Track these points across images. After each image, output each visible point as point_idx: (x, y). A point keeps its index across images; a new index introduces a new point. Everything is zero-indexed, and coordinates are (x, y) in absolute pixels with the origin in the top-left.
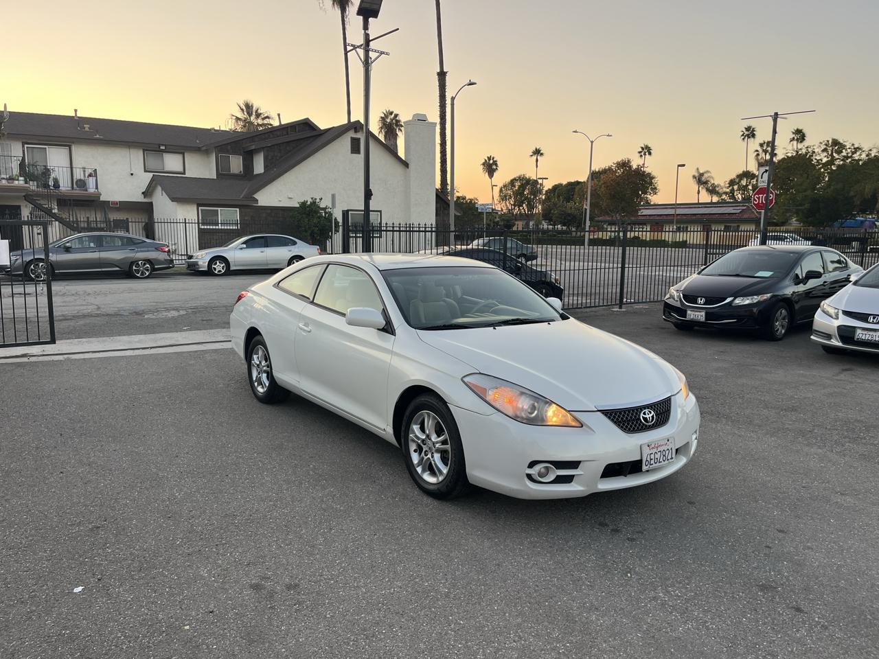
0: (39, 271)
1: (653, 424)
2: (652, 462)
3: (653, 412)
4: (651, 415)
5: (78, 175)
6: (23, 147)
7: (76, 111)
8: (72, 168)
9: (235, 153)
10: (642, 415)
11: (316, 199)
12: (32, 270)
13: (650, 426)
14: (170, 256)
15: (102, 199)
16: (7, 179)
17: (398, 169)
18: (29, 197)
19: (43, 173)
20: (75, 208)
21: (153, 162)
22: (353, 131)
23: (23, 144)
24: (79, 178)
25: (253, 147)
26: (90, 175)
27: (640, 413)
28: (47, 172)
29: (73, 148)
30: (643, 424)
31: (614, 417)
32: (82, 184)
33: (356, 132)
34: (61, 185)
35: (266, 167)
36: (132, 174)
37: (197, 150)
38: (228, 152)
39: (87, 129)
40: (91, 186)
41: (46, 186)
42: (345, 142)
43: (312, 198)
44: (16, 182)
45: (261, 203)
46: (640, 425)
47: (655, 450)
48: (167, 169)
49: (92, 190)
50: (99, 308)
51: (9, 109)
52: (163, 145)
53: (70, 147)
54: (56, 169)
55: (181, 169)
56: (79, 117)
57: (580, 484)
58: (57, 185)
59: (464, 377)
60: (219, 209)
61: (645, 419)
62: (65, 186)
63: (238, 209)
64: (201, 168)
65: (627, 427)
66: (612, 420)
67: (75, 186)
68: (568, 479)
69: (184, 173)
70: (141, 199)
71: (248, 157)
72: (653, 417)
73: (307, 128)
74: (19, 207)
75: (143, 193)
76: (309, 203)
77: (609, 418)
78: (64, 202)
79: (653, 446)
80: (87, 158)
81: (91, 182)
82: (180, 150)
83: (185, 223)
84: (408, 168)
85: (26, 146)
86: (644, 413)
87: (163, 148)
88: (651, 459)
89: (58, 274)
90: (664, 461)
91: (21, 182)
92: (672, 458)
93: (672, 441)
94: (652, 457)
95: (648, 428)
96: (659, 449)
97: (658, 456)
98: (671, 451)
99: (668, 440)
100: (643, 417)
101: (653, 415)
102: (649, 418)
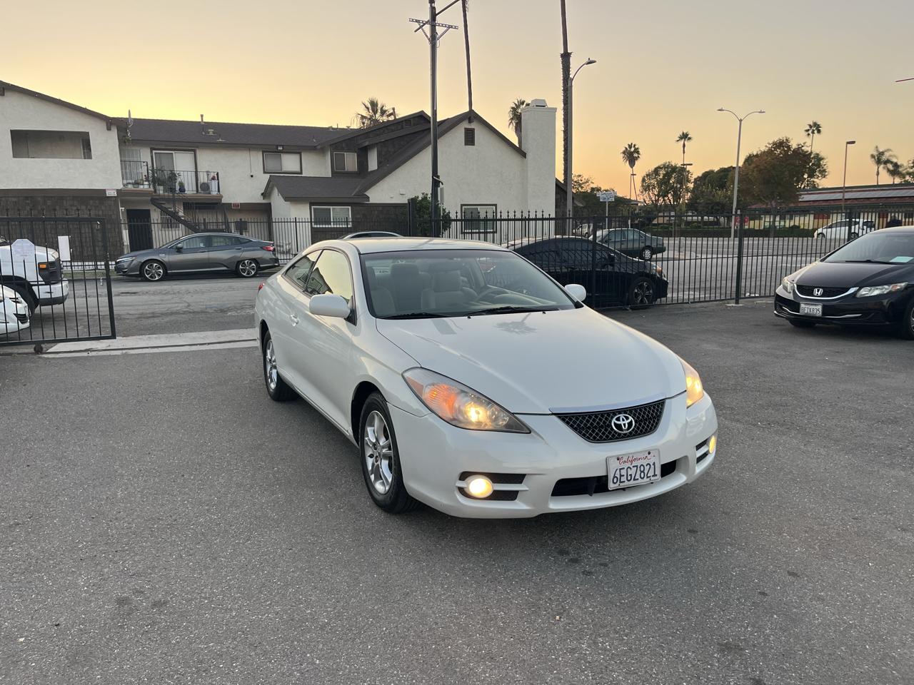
0: (154, 271)
1: (630, 433)
2: (623, 479)
3: (631, 418)
4: (626, 422)
5: (203, 178)
6: (151, 152)
7: (202, 116)
8: (196, 172)
9: (349, 150)
10: (614, 420)
11: (427, 194)
12: (147, 270)
13: (625, 434)
14: (275, 255)
15: (224, 201)
16: (133, 184)
17: (515, 159)
18: (156, 201)
19: (170, 177)
20: (197, 211)
21: (271, 164)
22: (467, 121)
23: (152, 149)
24: (202, 181)
25: (367, 144)
26: (213, 179)
27: (612, 418)
28: (173, 176)
29: (198, 152)
30: (615, 432)
31: (575, 422)
32: (206, 187)
33: (470, 122)
34: (186, 189)
35: (379, 163)
36: (252, 176)
37: (312, 149)
38: (343, 149)
39: (211, 134)
40: (213, 189)
41: (172, 190)
42: (459, 134)
43: (423, 194)
44: (141, 187)
45: (372, 201)
46: (610, 433)
47: (628, 465)
48: (284, 169)
49: (214, 193)
50: (189, 306)
51: (133, 117)
52: (281, 146)
53: (195, 151)
54: (182, 173)
55: (298, 169)
56: (205, 122)
57: (526, 503)
58: (182, 190)
59: (406, 371)
60: (331, 207)
61: (618, 426)
62: (190, 190)
63: (350, 207)
64: (316, 167)
65: (591, 435)
66: (572, 426)
67: (199, 189)
68: (512, 496)
69: (301, 173)
70: (260, 200)
71: (363, 154)
73: (422, 121)
74: (148, 212)
75: (262, 194)
76: (420, 199)
77: (567, 423)
78: (190, 205)
79: (626, 459)
80: (210, 161)
81: (214, 185)
82: (297, 150)
83: (296, 222)
84: (525, 157)
85: (154, 152)
87: (280, 148)
88: (621, 476)
89: (171, 274)
90: (642, 478)
91: (146, 187)
92: (655, 475)
93: (656, 454)
94: (623, 472)
95: (623, 437)
96: (634, 464)
97: (632, 472)
98: (652, 466)
99: (649, 453)
100: (615, 424)
101: (631, 421)
102: (624, 425)
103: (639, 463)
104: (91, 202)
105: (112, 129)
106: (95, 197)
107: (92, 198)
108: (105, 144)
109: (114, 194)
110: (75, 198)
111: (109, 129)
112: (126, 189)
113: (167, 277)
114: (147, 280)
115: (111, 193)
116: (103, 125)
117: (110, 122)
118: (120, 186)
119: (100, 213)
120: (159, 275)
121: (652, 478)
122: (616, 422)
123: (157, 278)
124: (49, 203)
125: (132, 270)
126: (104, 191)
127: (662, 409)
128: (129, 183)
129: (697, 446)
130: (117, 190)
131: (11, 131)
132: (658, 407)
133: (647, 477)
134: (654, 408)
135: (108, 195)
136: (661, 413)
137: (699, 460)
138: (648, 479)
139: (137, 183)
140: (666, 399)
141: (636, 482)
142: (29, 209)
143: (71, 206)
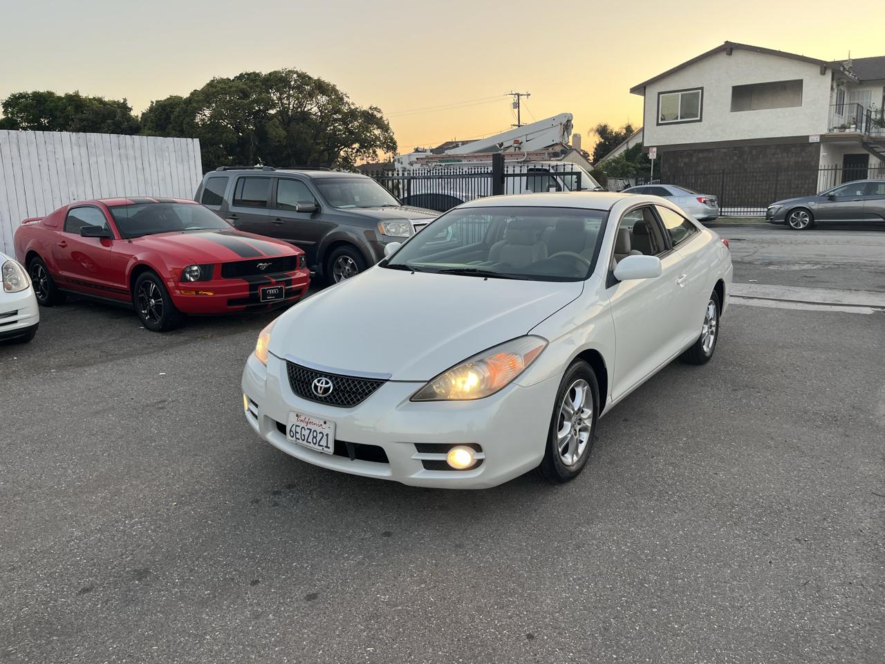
0: (799, 219)
2: (298, 436)
3: (331, 384)
4: (324, 386)
10: (316, 381)
12: (793, 218)
16: (839, 128)
18: (867, 145)
31: (293, 372)
44: (847, 130)
46: (309, 390)
65: (297, 387)
72: (326, 390)
74: (867, 156)
77: (289, 370)
79: (302, 418)
86: (319, 381)
89: (817, 223)
90: (315, 444)
91: (853, 130)
92: (327, 447)
93: (332, 426)
94: (298, 430)
95: (317, 399)
96: (309, 426)
97: (306, 433)
98: (325, 437)
99: (325, 423)
100: (315, 384)
101: (330, 387)
102: (321, 388)
103: (313, 428)
104: (793, 149)
105: (827, 73)
106: (799, 145)
107: (794, 145)
108: (818, 90)
109: (817, 139)
110: (778, 146)
111: (823, 73)
112: (831, 134)
113: (812, 227)
114: (792, 229)
115: (814, 139)
116: (817, 70)
117: (824, 67)
118: (825, 131)
119: (800, 160)
120: (804, 224)
121: (325, 449)
122: (317, 384)
123: (801, 227)
124: (754, 152)
125: (778, 217)
126: (808, 137)
127: (375, 389)
128: (835, 128)
129: (417, 445)
130: (821, 136)
131: (733, 87)
132: (372, 385)
133: (319, 445)
134: (365, 384)
135: (810, 141)
136: (370, 392)
137: (429, 465)
138: (321, 448)
139: (843, 127)
140: (388, 380)
141: (308, 444)
142: (735, 158)
143: (773, 154)
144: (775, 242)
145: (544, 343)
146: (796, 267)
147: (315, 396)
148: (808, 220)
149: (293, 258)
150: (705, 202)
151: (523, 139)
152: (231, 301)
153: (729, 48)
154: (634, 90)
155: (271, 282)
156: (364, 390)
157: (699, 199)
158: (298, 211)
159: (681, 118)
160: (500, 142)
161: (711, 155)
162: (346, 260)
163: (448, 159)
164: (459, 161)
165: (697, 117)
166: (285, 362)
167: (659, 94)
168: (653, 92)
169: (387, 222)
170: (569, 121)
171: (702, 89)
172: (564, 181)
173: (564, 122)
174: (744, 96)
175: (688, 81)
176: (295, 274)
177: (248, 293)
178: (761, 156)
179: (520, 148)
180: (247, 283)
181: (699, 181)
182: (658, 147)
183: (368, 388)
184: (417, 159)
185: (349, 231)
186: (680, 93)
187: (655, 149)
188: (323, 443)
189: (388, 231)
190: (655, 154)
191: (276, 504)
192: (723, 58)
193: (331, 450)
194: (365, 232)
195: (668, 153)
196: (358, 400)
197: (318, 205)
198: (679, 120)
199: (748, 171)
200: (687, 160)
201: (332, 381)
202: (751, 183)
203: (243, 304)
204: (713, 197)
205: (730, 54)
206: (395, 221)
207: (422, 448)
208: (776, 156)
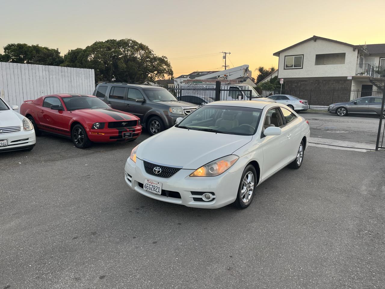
0: (342, 112)
2: (148, 188)
3: (160, 169)
10: (155, 168)
12: (339, 111)
16: (360, 74)
18: (373, 81)
44: (364, 75)
47: (150, 184)
61: (155, 170)
65: (147, 170)
66: (145, 165)
72: (159, 171)
79: (150, 181)
85: (381, 58)
86: (156, 168)
88: (147, 186)
89: (349, 114)
90: (154, 191)
91: (366, 75)
92: (159, 192)
93: (161, 185)
94: (148, 185)
95: (155, 175)
96: (152, 184)
97: (151, 187)
98: (158, 188)
99: (158, 183)
101: (160, 170)
102: (157, 171)
103: (154, 185)
104: (341, 82)
105: (356, 50)
106: (344, 80)
107: (341, 80)
108: (352, 58)
109: (351, 78)
110: (334, 80)
111: (354, 50)
112: (357, 76)
113: (347, 115)
114: (338, 115)
115: (350, 78)
116: (352, 49)
117: (355, 48)
118: (354, 75)
119: (343, 86)
120: (344, 114)
121: (158, 193)
122: (155, 169)
123: (342, 115)
124: (324, 82)
125: (333, 110)
126: (347, 77)
127: (177, 172)
128: (359, 74)
129: (192, 192)
130: (353, 77)
131: (316, 55)
132: (176, 170)
133: (156, 191)
134: (173, 170)
135: (348, 79)
136: (175, 173)
137: (196, 199)
138: (156, 192)
139: (362, 74)
140: (181, 169)
141: (152, 191)
142: (316, 85)
143: (332, 84)
144: (331, 121)
145: (238, 158)
146: (338, 132)
147: (155, 173)
148: (345, 112)
149: (136, 121)
150: (303, 103)
151: (228, 74)
152: (111, 137)
153: (315, 39)
154: (275, 54)
155: (127, 131)
156: (173, 172)
157: (301, 102)
158: (137, 102)
159: (294, 67)
160: (218, 75)
161: (306, 83)
162: (155, 122)
163: (197, 81)
164: (201, 82)
165: (301, 67)
166: (143, 161)
167: (285, 56)
168: (282, 55)
169: (174, 107)
170: (247, 68)
171: (303, 55)
172: (245, 93)
173: (245, 68)
174: (321, 59)
175: (297, 52)
176: (136, 128)
177: (118, 134)
178: (327, 84)
179: (226, 78)
180: (118, 131)
181: (301, 94)
182: (284, 79)
183: (174, 171)
184: (184, 81)
185: (156, 110)
186: (294, 57)
187: (283, 80)
188: (157, 190)
189: (173, 111)
190: (283, 82)
191: (138, 213)
192: (312, 43)
193: (160, 193)
194: (164, 111)
195: (288, 81)
196: (171, 175)
197: (145, 100)
198: (293, 68)
199: (321, 90)
200: (296, 85)
201: (161, 169)
202: (322, 95)
203: (116, 139)
204: (306, 101)
205: (315, 41)
206: (176, 107)
207: (193, 193)
208: (334, 84)
